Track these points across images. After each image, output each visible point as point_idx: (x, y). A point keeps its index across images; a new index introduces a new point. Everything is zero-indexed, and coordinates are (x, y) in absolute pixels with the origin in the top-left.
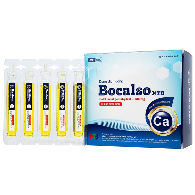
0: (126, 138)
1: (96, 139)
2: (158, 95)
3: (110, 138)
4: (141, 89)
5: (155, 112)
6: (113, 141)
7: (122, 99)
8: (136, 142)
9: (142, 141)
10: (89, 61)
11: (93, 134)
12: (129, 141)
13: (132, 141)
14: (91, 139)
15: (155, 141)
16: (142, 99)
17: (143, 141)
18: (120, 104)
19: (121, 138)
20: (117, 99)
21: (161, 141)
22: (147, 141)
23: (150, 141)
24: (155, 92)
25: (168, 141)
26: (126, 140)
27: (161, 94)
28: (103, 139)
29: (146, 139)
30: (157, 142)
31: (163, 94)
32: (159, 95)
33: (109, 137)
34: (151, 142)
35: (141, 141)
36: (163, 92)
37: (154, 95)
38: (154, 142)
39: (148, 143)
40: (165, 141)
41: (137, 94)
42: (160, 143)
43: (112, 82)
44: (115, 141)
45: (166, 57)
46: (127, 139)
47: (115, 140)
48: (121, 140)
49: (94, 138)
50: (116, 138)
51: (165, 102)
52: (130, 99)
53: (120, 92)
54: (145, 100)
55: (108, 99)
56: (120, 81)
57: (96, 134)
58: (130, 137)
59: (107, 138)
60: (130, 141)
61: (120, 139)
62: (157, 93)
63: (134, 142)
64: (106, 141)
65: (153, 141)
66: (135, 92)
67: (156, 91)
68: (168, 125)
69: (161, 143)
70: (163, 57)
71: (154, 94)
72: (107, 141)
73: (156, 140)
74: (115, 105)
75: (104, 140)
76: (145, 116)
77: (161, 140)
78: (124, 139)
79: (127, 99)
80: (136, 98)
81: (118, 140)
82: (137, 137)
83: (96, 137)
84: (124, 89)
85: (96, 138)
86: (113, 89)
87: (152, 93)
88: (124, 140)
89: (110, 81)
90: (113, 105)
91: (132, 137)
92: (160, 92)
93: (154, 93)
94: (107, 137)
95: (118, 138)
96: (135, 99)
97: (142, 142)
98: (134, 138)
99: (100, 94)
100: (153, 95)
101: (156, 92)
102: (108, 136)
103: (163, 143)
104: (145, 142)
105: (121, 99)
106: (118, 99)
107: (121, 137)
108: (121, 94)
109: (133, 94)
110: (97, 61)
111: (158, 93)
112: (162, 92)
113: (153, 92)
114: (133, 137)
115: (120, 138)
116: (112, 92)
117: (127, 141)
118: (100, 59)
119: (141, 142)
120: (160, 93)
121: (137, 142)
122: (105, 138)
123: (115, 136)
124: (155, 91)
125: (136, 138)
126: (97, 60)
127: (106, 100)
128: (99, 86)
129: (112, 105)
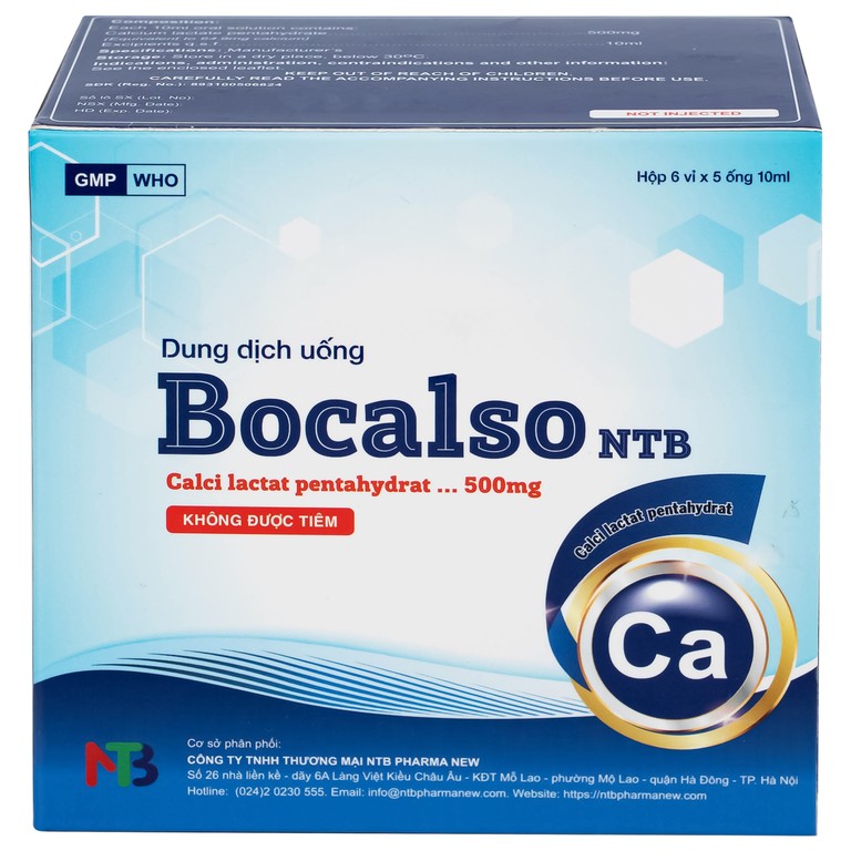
0: (393, 768)
1: (138, 782)
2: (641, 456)
3: (255, 776)
4: (510, 410)
5: (622, 579)
6: (280, 792)
7: (362, 485)
8: (467, 794)
9: (518, 785)
10: (72, 189)
11: (110, 746)
12: (410, 793)
13: (435, 794)
14: (92, 780)
15: (617, 788)
16: (516, 487)
17: (528, 787)
18: (345, 522)
19: (349, 769)
20: (314, 485)
21: (663, 788)
22: (560, 787)
23: (582, 787)
24: (618, 438)
25: (719, 786)
26: (386, 785)
27: (669, 454)
28: (200, 784)
29: (546, 771)
30: (635, 796)
31: (678, 450)
32: (652, 456)
33: (245, 767)
34: (586, 795)
35: (509, 787)
36: (684, 435)
37: (610, 456)
38: (610, 795)
39: (561, 800)
40: (697, 788)
41: (479, 448)
42: (656, 796)
43: (269, 352)
44: (295, 792)
45: (698, 178)
46: (400, 777)
47: (302, 784)
48: (349, 785)
49: (125, 773)
50: (309, 769)
51: (697, 509)
52: (420, 487)
53: (336, 430)
54: (539, 495)
55: (243, 485)
56: (340, 351)
57: (137, 747)
58: (425, 761)
59: (229, 775)
60: (419, 794)
61: (343, 777)
62: (635, 447)
63: (456, 794)
64: (221, 792)
65: (606, 787)
66: (465, 432)
67: (628, 432)
68: (718, 670)
69: (668, 796)
70: (675, 176)
71: (612, 449)
72: (231, 792)
73: (630, 780)
74: (297, 529)
75: (206, 791)
76: (541, 612)
77: (667, 780)
78: (376, 777)
79: (394, 485)
80: (469, 481)
81: (327, 785)
82: (474, 762)
83: (136, 764)
84: (374, 410)
85: (142, 773)
86: (284, 410)
87: (593, 442)
88: (375, 785)
89: (252, 350)
90: (283, 531)
91: (434, 762)
92: (658, 438)
93: (614, 444)
94: (235, 768)
95: (322, 768)
96: (462, 486)
97: (517, 793)
98: (457, 770)
99: (174, 442)
100: (601, 455)
101: (630, 437)
102: (244, 761)
103: (677, 796)
104: (541, 795)
105: (350, 487)
106: (327, 485)
107: (345, 761)
108: (347, 448)
109: (446, 445)
110: (142, 189)
111: (647, 446)
112: (670, 434)
113: (605, 434)
114: (444, 762)
115: (340, 769)
116: (270, 428)
117: (394, 794)
118: (165, 171)
119: (510, 793)
120: (659, 447)
121: (476, 794)
122: (214, 775)
123: (297, 760)
124: (619, 432)
125: (469, 770)
126: (141, 180)
127: (218, 487)
128: (165, 380)
129: (270, 530)
